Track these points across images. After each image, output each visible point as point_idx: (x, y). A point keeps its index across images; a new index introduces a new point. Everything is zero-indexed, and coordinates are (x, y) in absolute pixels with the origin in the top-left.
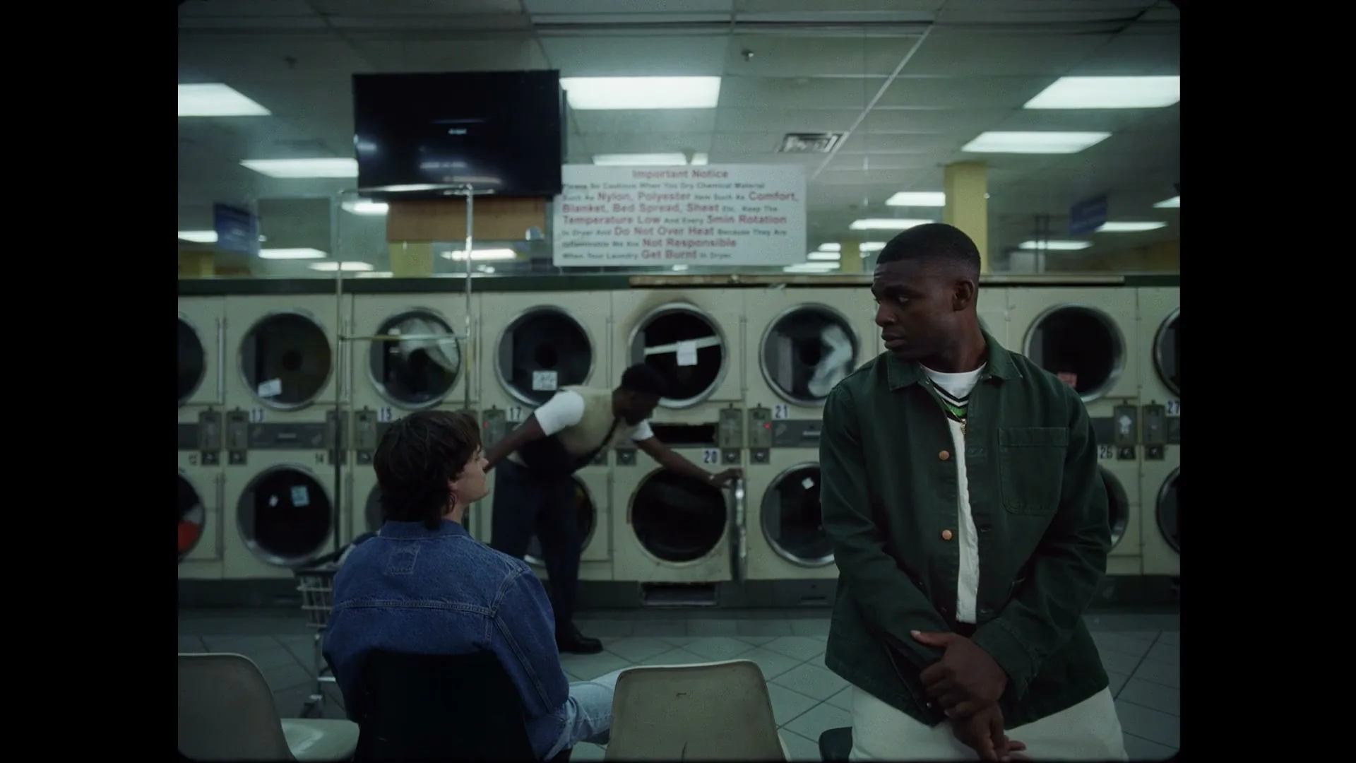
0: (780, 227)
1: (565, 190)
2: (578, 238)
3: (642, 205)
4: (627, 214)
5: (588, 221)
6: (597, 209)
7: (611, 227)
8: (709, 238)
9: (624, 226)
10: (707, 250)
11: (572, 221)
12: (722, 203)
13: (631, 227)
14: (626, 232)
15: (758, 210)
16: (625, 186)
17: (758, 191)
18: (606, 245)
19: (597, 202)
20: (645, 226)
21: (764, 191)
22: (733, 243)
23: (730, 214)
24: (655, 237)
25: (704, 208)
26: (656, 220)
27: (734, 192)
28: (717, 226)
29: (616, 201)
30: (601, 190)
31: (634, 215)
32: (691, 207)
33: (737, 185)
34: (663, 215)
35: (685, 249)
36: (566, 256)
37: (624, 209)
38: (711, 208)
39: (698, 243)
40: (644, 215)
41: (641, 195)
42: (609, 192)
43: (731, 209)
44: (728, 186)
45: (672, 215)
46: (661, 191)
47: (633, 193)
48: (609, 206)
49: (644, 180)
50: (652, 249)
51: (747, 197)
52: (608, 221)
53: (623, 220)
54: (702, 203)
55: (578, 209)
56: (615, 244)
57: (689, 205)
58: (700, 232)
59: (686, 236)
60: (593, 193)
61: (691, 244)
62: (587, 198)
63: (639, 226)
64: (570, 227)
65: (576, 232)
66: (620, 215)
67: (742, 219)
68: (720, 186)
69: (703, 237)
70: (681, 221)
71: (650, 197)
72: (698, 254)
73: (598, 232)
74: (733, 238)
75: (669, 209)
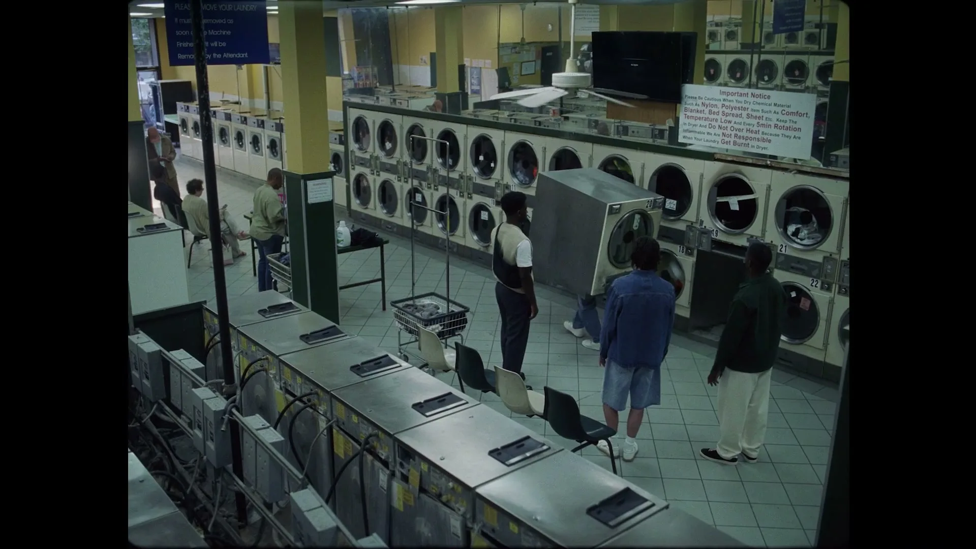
0: (797, 134)
1: (685, 100)
2: (690, 128)
3: (723, 112)
4: (715, 117)
5: (696, 119)
6: (701, 112)
7: (707, 123)
8: (757, 136)
9: (713, 123)
10: (755, 143)
11: (688, 117)
12: (765, 115)
13: (717, 124)
14: (714, 127)
15: (786, 122)
16: (716, 100)
17: (787, 109)
18: (704, 133)
19: (700, 108)
20: (724, 125)
21: (790, 110)
22: (770, 141)
23: (769, 123)
24: (728, 132)
25: (756, 117)
26: (730, 122)
27: (773, 108)
28: (762, 129)
29: (711, 108)
30: (703, 101)
31: (719, 117)
32: (748, 116)
33: (775, 105)
34: (733, 119)
35: (744, 141)
36: (684, 137)
37: (714, 113)
38: (759, 118)
39: (751, 138)
40: (724, 118)
41: (723, 106)
42: (707, 102)
43: (770, 120)
44: (770, 105)
45: (738, 120)
46: (732, 104)
47: (719, 104)
48: (707, 111)
49: (725, 97)
50: (726, 139)
51: (780, 113)
52: (706, 119)
53: (712, 120)
54: (754, 114)
55: (692, 111)
56: (708, 133)
57: (748, 115)
58: (752, 132)
59: (744, 134)
60: (699, 102)
61: (747, 138)
62: (696, 105)
63: (720, 124)
64: (687, 121)
65: (690, 124)
66: (712, 116)
67: (776, 126)
68: (766, 104)
69: (753, 135)
70: (743, 123)
71: (727, 107)
72: (750, 146)
73: (700, 126)
74: (770, 137)
75: (737, 116)
